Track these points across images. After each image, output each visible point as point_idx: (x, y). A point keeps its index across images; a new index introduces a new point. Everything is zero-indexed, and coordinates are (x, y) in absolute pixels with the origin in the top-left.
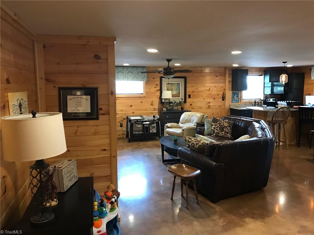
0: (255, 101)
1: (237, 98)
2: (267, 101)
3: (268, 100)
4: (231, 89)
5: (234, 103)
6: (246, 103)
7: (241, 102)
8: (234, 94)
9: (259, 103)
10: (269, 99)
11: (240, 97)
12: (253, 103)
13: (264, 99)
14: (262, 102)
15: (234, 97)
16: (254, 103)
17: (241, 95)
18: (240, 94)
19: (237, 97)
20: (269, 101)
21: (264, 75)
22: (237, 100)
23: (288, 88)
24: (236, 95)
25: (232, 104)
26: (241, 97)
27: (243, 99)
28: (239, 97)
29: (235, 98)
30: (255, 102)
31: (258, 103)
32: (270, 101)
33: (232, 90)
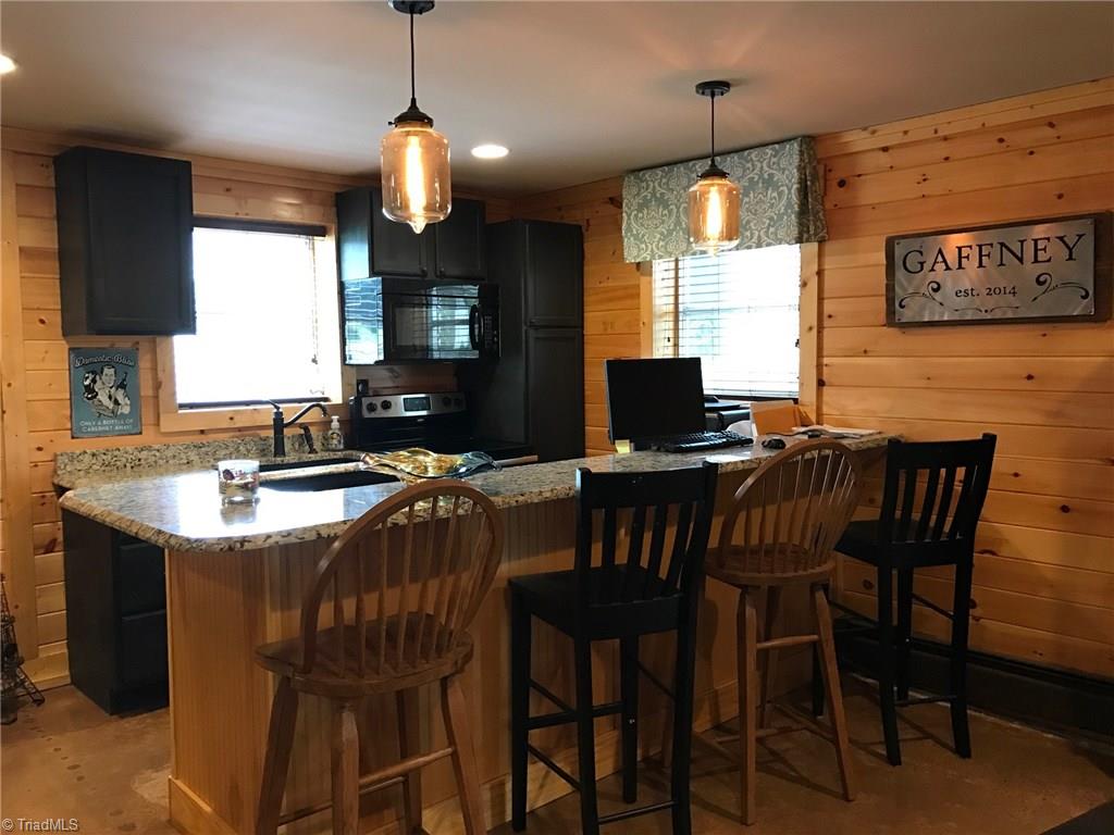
0: (279, 416)
1: (120, 395)
2: (366, 414)
3: (372, 408)
4: (58, 319)
5: (98, 435)
6: (202, 432)
7: (166, 426)
8: (87, 364)
9: (313, 430)
10: (378, 401)
11: (146, 390)
12: (263, 434)
13: (345, 403)
14: (335, 424)
15: (89, 389)
16: (271, 433)
17: (154, 369)
18: (144, 363)
19: (122, 386)
20: (380, 413)
21: (333, 227)
22: (126, 410)
23: (495, 320)
24: (109, 371)
25: (77, 446)
26: (158, 386)
27: (181, 398)
28: (137, 388)
29: (103, 397)
30: (279, 424)
31: (305, 427)
32: (391, 413)
33: (65, 334)
